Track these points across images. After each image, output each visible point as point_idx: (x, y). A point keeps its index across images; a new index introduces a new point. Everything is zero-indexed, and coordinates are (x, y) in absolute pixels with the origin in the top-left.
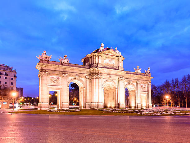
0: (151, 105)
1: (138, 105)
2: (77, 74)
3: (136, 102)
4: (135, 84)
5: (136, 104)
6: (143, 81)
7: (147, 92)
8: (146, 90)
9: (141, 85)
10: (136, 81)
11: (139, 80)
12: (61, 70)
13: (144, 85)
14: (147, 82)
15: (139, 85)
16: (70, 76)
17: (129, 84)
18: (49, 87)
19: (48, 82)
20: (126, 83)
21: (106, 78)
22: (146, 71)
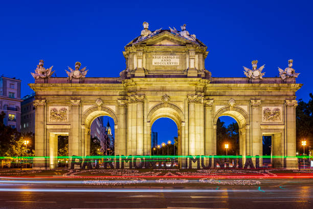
0: (292, 159)
2: (100, 97)
4: (245, 108)
6: (269, 99)
7: (282, 127)
8: (280, 120)
9: (264, 108)
10: (248, 99)
11: (257, 97)
12: (69, 92)
13: (272, 108)
14: (283, 99)
15: (255, 111)
16: (86, 103)
17: (228, 108)
18: (49, 127)
19: (45, 120)
20: (217, 108)
21: (157, 100)
22: (281, 70)
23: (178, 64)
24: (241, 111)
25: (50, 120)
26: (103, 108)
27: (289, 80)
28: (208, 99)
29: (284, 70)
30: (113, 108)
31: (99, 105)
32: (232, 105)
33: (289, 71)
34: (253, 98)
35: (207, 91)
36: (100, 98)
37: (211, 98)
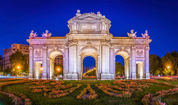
0: (148, 74)
1: (131, 75)
3: (130, 71)
4: (129, 50)
5: (130, 74)
6: (139, 46)
7: (144, 59)
8: (143, 56)
9: (137, 50)
10: (130, 46)
11: (134, 45)
12: (42, 43)
13: (140, 50)
14: (144, 46)
15: (133, 51)
16: (50, 48)
17: (121, 50)
18: (35, 59)
19: (33, 56)
20: (116, 50)
21: (84, 45)
22: (142, 35)
23: (96, 28)
24: (127, 51)
25: (35, 56)
26: (58, 50)
27: (147, 38)
28: (112, 46)
29: (144, 34)
30: (63, 50)
31: (56, 49)
32: (123, 49)
33: (146, 35)
34: (133, 45)
35: (111, 42)
36: (56, 46)
37: (113, 45)
